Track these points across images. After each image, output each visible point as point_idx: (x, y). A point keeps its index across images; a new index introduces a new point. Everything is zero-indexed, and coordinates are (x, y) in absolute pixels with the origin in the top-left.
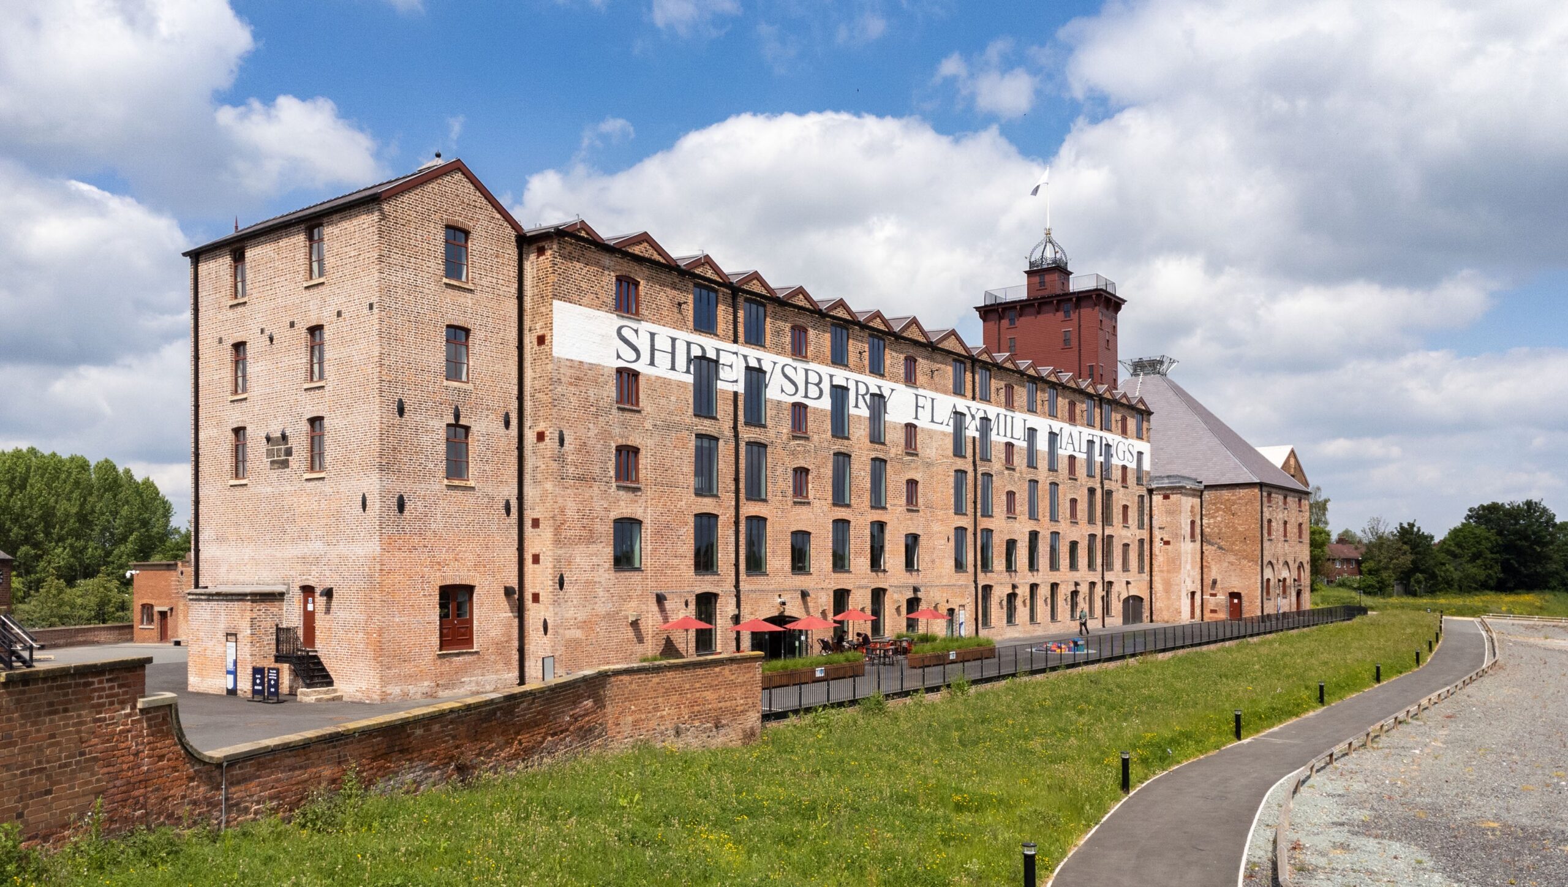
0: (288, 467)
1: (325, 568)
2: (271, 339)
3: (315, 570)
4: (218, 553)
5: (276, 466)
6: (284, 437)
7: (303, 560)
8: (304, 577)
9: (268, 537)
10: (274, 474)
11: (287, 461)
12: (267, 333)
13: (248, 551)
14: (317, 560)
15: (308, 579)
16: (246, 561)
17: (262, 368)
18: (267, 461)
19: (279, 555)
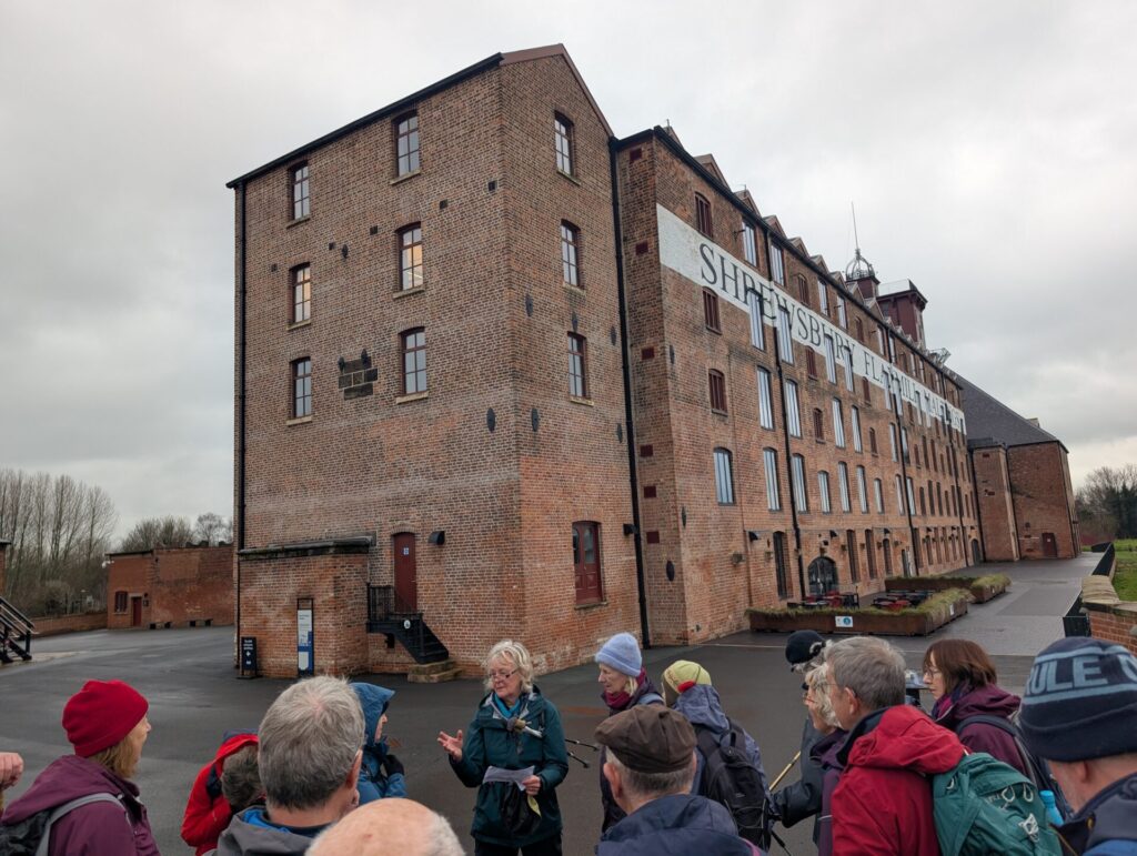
0: (371, 393)
1: (432, 507)
2: (345, 251)
3: (414, 513)
4: (271, 507)
5: (353, 395)
6: (366, 360)
7: (397, 502)
8: (399, 523)
9: (341, 480)
10: (349, 405)
11: (370, 387)
12: (339, 246)
13: (313, 501)
14: (418, 500)
15: (403, 525)
16: (311, 512)
17: (331, 287)
18: (339, 392)
19: (358, 499)
